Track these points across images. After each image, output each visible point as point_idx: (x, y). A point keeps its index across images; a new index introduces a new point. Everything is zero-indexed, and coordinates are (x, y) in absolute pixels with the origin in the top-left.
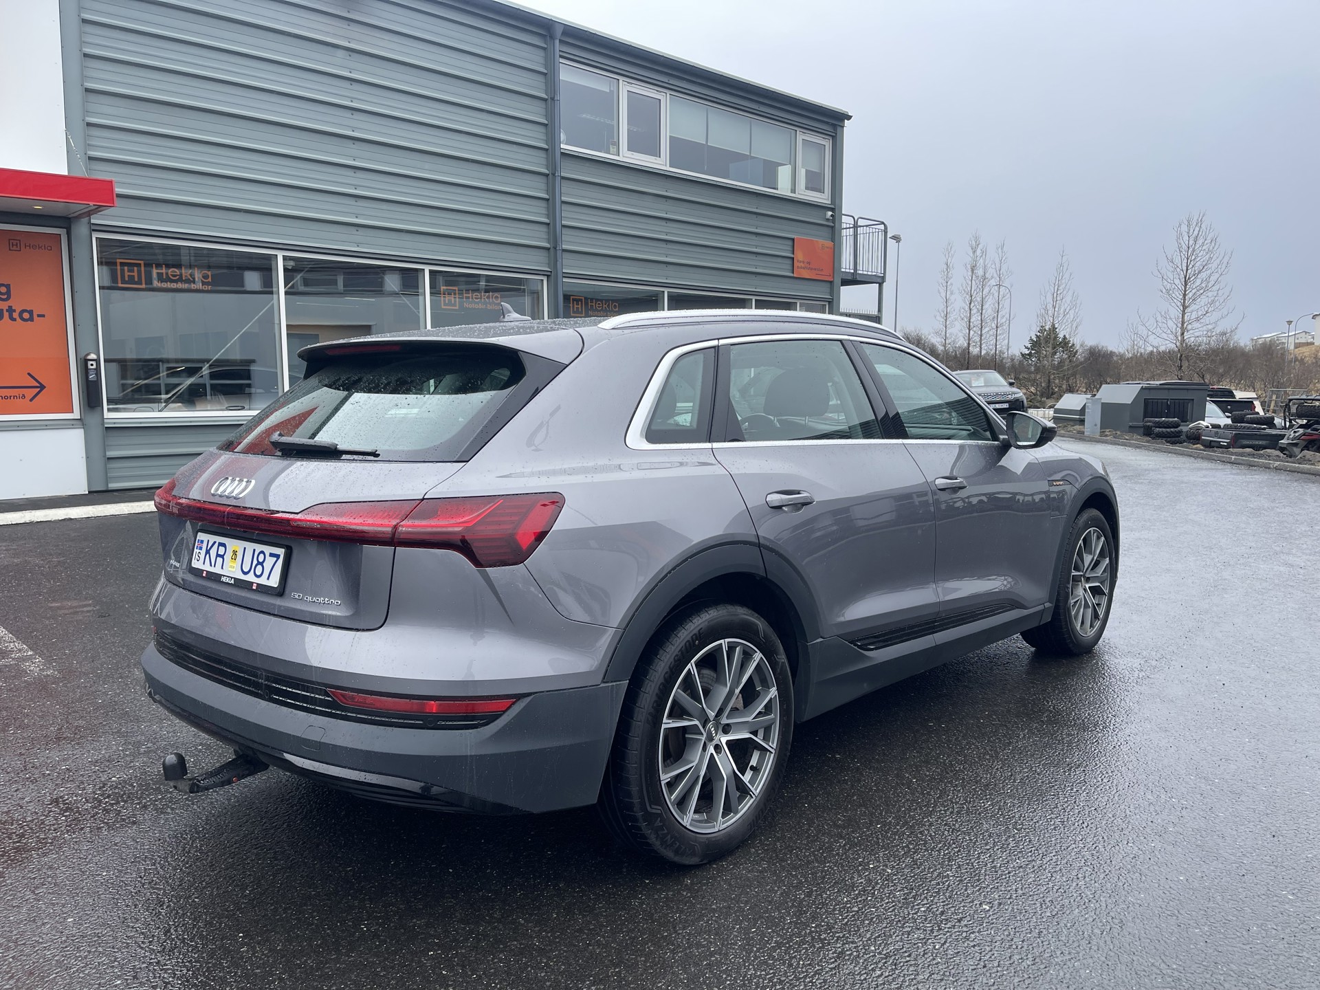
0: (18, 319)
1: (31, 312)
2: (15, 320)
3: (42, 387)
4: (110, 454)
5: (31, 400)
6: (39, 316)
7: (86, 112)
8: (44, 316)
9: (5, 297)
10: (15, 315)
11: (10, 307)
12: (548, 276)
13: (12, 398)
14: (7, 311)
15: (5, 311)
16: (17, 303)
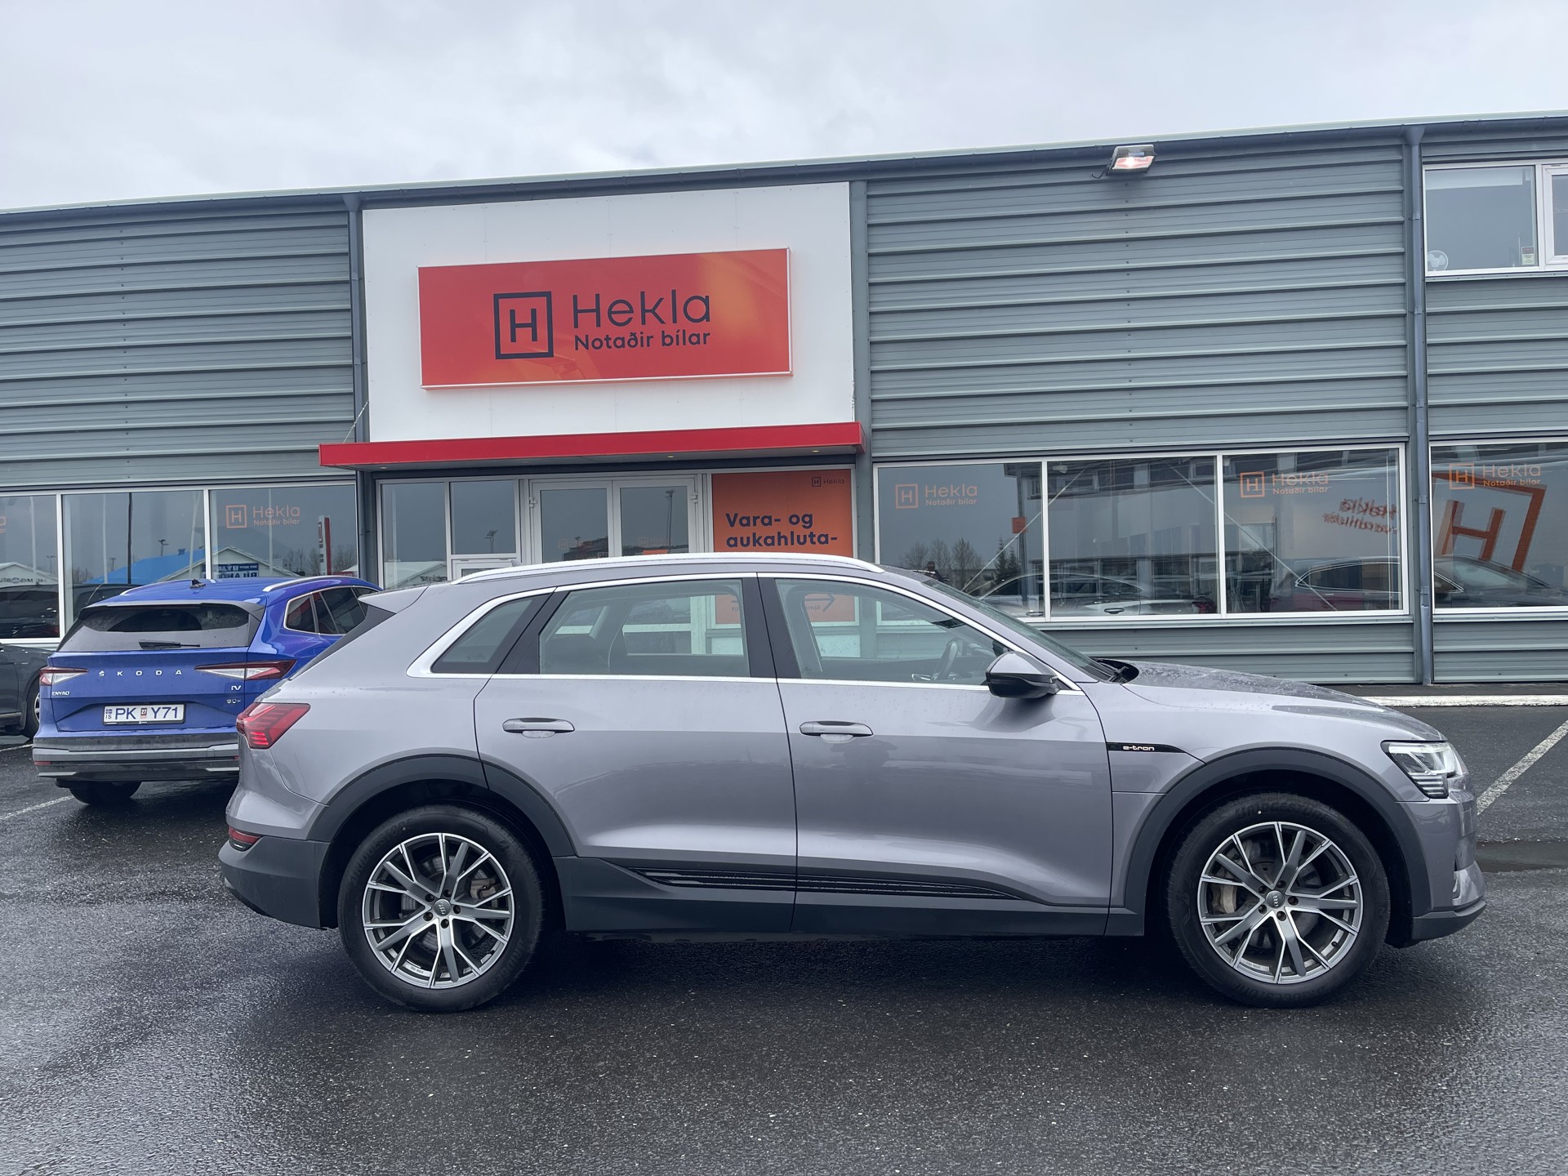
0: (817, 542)
1: (826, 536)
6: (832, 539)
7: (872, 362)
8: (836, 539)
9: (808, 525)
10: (815, 539)
11: (812, 533)
12: (1406, 443)
14: (809, 536)
15: (807, 536)
16: (817, 529)
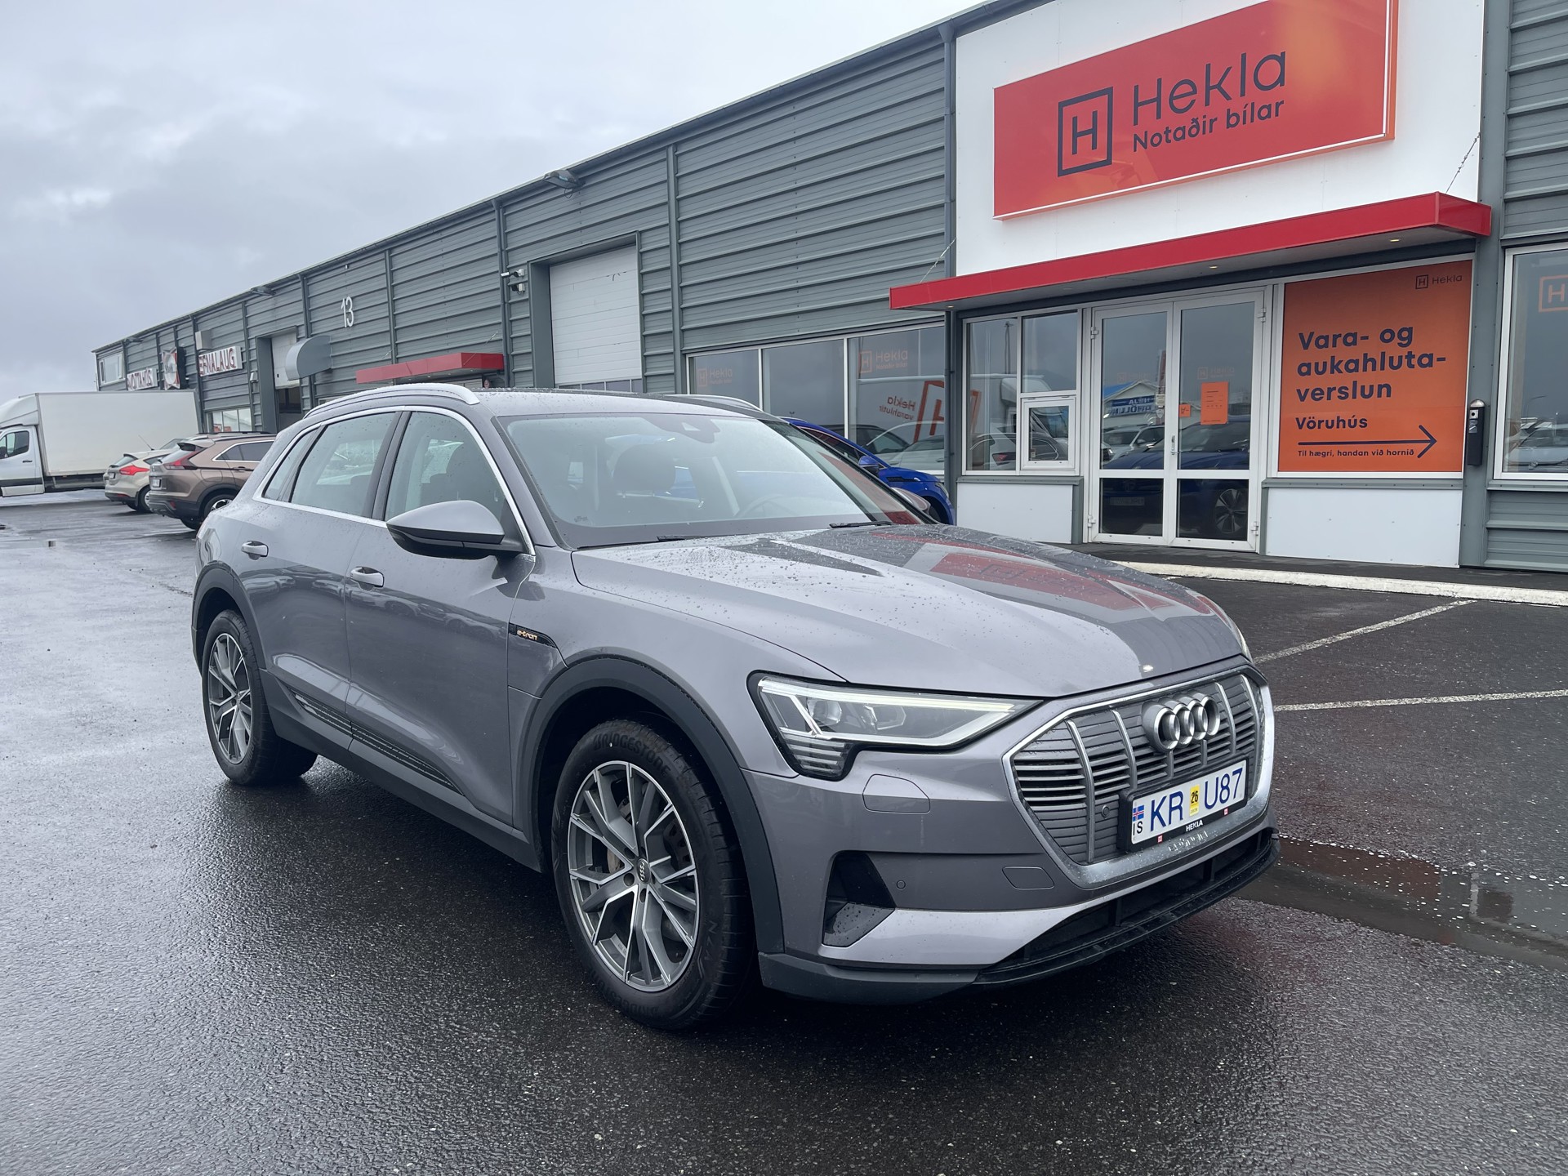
0: (1417, 365)
1: (1431, 356)
2: (1413, 367)
3: (1433, 441)
4: (1493, 523)
5: (1419, 456)
6: (1439, 359)
7: (1511, 101)
8: (1444, 359)
9: (1406, 342)
10: (1414, 361)
11: (1410, 353)
13: (1400, 453)
14: (1407, 357)
15: (1404, 357)
16: (1417, 348)
